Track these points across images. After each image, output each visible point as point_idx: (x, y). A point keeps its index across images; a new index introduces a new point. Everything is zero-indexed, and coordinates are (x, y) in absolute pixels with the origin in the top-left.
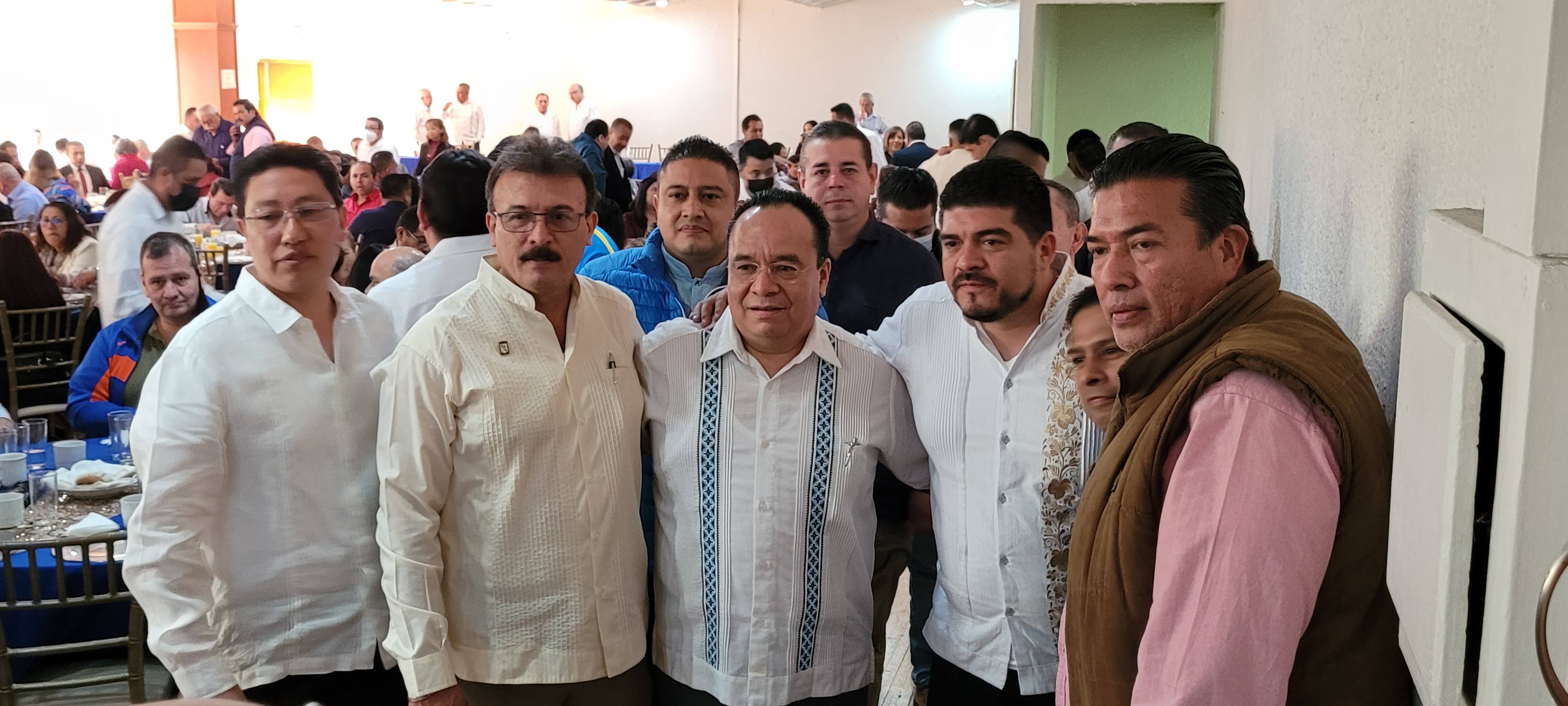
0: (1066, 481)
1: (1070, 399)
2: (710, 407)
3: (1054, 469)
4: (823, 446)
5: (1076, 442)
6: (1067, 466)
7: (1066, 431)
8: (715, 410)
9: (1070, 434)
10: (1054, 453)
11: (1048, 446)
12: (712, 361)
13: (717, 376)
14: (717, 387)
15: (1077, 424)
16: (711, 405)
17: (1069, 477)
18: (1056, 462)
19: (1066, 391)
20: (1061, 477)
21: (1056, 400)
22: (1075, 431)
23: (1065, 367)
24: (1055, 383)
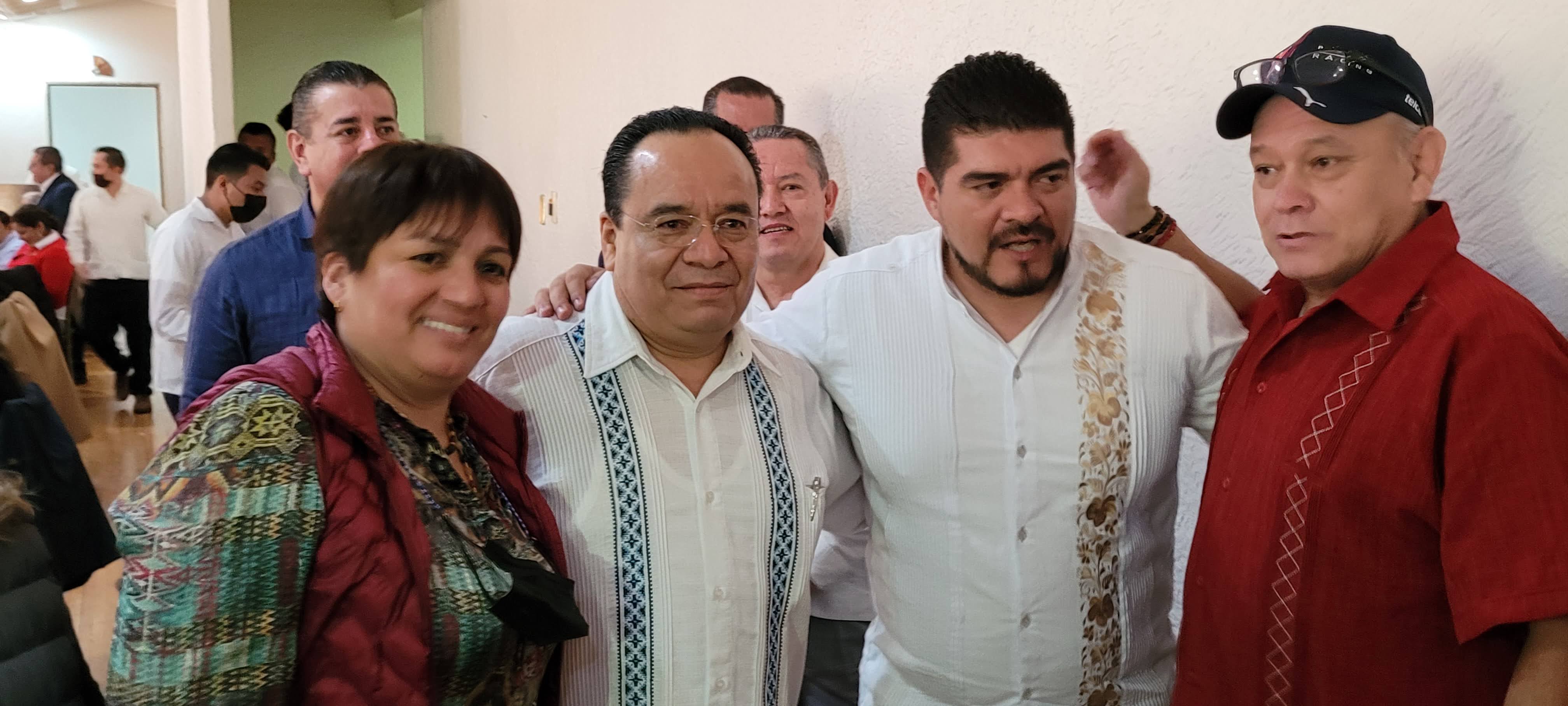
4: (783, 494)
5: (1125, 442)
9: (1116, 432)
11: (1087, 453)
12: (600, 376)
13: (615, 399)
14: (621, 416)
23: (1094, 342)
24: (1084, 365)
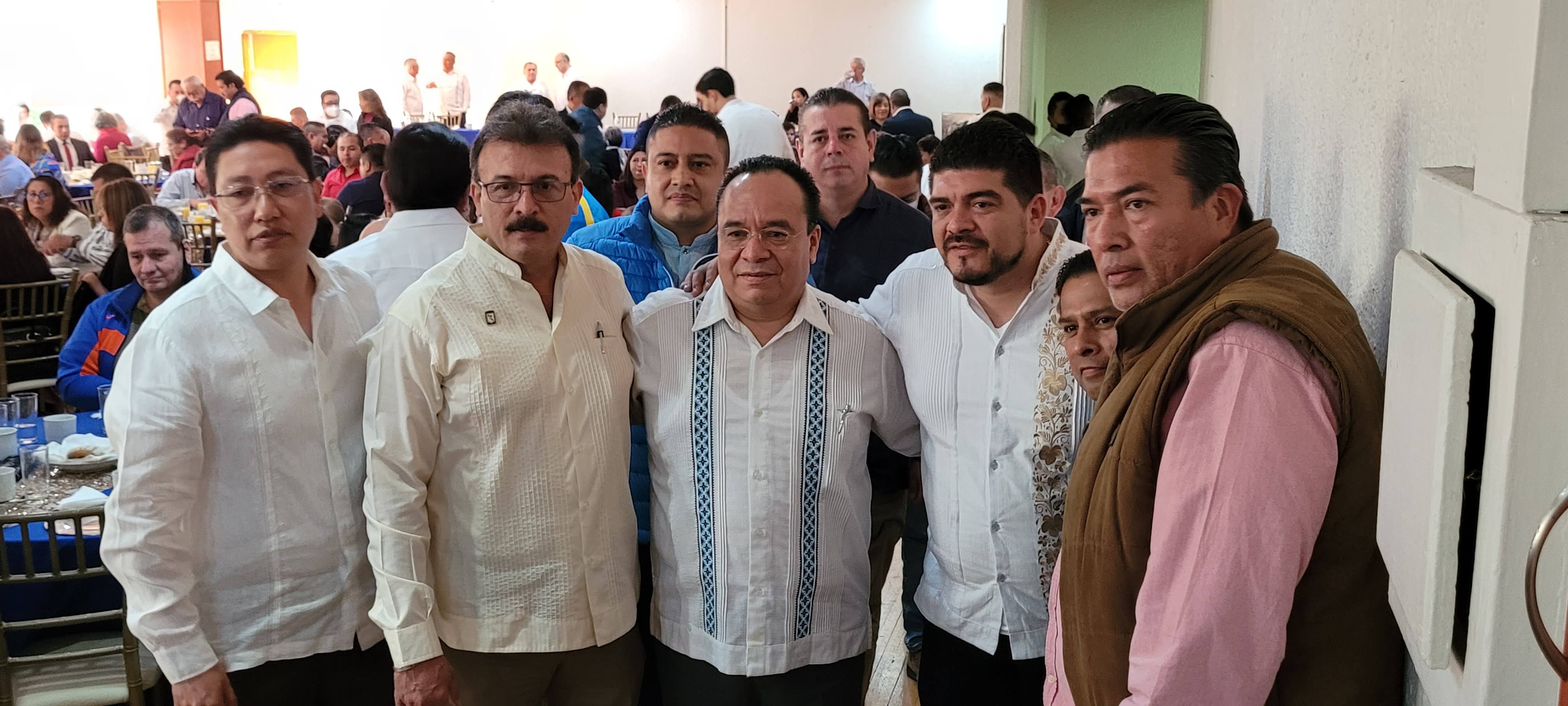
0: (1057, 447)
1: (1062, 366)
2: (703, 377)
3: (1045, 435)
4: (816, 414)
5: (1067, 408)
6: (1058, 432)
7: (1056, 397)
8: (707, 380)
9: (1061, 401)
10: (1045, 420)
11: (1039, 413)
12: (703, 330)
13: (708, 346)
14: (708, 357)
15: (1068, 391)
16: (703, 375)
17: (1060, 444)
18: (1047, 428)
19: (1057, 357)
20: (1052, 444)
21: (1047, 367)
22: (1066, 397)
23: (1056, 334)
24: (1046, 350)
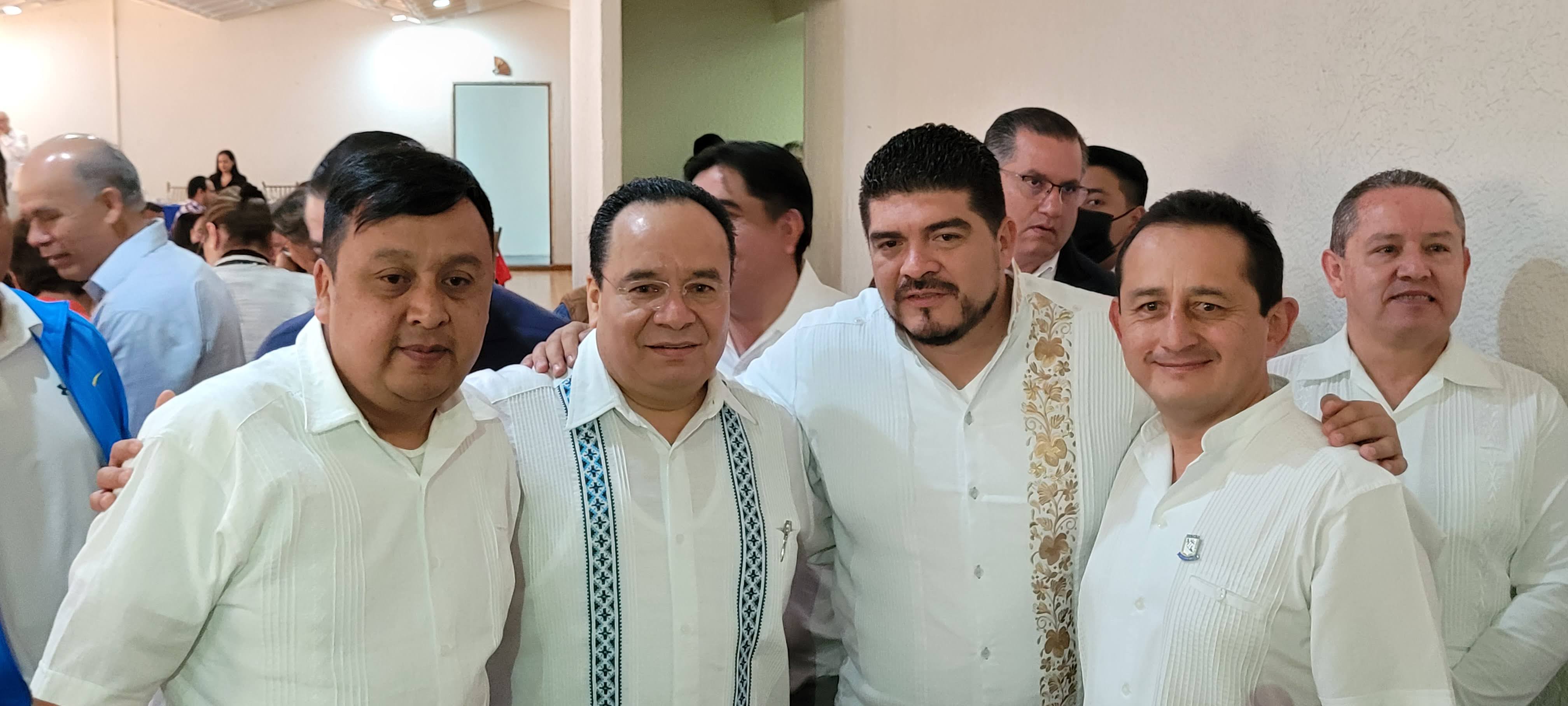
2: (597, 492)
4: (753, 536)
5: (1071, 481)
11: (1035, 492)
16: (596, 488)
17: (1065, 530)
23: (1041, 386)
24: (1032, 409)
